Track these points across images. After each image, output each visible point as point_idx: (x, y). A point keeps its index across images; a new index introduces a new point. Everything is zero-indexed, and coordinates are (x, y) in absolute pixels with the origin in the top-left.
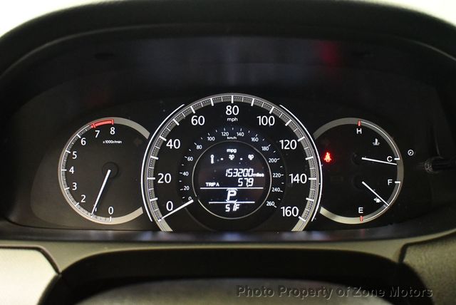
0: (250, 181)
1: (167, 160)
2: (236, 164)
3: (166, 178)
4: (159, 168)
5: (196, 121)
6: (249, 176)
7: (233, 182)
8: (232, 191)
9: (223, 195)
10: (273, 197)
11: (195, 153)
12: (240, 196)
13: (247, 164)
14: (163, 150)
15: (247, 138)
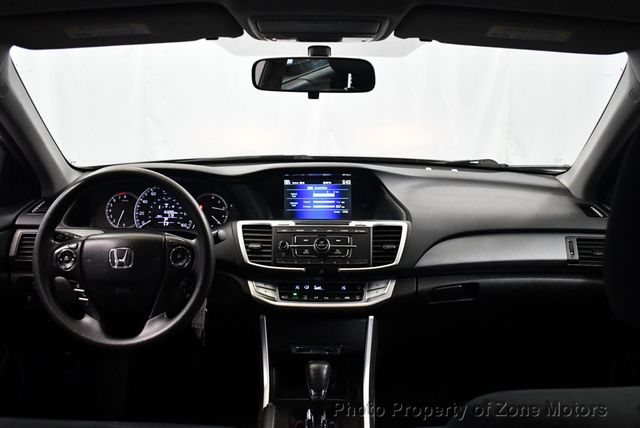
0: (173, 216)
1: (143, 207)
2: (168, 209)
3: (142, 213)
4: (139, 210)
5: (153, 194)
6: (172, 213)
7: (167, 215)
8: (166, 219)
9: (163, 220)
10: (180, 221)
11: (153, 205)
12: (169, 220)
13: (172, 209)
14: (141, 204)
15: (171, 200)
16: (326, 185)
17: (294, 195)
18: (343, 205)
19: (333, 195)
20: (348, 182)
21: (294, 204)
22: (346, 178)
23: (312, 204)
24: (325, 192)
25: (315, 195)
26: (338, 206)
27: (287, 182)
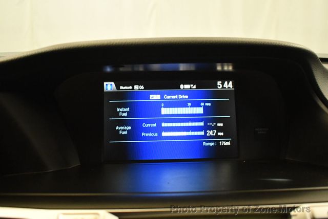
16: (185, 92)
17: (123, 112)
18: (219, 129)
19: (200, 110)
20: (229, 85)
21: (124, 130)
22: (225, 77)
23: (160, 129)
24: (183, 104)
25: (165, 111)
26: (210, 133)
27: (109, 86)
